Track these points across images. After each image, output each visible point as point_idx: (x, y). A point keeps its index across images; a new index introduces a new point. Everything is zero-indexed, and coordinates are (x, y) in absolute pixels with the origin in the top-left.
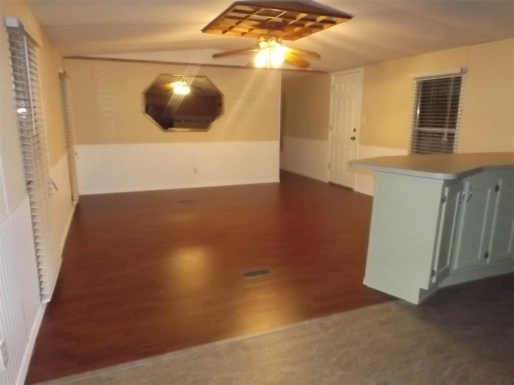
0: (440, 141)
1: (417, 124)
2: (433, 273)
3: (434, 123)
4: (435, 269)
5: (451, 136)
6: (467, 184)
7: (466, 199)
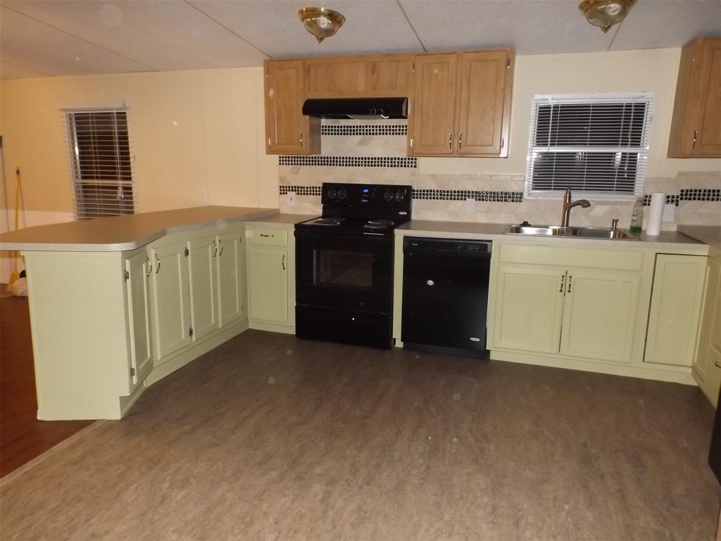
0: (115, 197)
1: (80, 175)
2: (132, 372)
3: (102, 173)
4: (134, 366)
5: (128, 190)
6: (151, 251)
7: (154, 270)
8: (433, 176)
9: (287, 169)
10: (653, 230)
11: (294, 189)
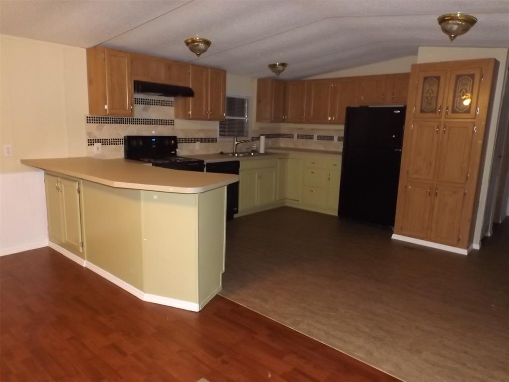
8: (182, 130)
9: (93, 127)
10: (262, 151)
11: (99, 141)
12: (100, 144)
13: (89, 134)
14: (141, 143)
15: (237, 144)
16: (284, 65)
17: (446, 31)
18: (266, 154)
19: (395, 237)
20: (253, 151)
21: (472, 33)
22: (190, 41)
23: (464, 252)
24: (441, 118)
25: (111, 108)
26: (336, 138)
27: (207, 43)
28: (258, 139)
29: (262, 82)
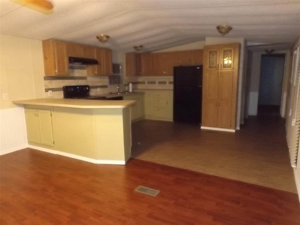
8: (91, 82)
9: (47, 82)
10: (131, 90)
11: (51, 89)
12: (51, 91)
13: (46, 86)
14: (72, 90)
15: (118, 88)
16: (141, 46)
17: (220, 32)
18: (133, 92)
19: (202, 128)
20: (127, 92)
21: (231, 33)
22: (99, 36)
23: (233, 131)
24: (219, 70)
25: (59, 71)
26: (168, 82)
27: (108, 37)
28: (128, 85)
29: (128, 55)
